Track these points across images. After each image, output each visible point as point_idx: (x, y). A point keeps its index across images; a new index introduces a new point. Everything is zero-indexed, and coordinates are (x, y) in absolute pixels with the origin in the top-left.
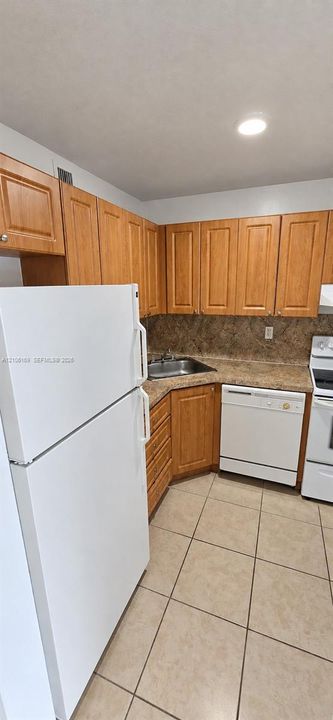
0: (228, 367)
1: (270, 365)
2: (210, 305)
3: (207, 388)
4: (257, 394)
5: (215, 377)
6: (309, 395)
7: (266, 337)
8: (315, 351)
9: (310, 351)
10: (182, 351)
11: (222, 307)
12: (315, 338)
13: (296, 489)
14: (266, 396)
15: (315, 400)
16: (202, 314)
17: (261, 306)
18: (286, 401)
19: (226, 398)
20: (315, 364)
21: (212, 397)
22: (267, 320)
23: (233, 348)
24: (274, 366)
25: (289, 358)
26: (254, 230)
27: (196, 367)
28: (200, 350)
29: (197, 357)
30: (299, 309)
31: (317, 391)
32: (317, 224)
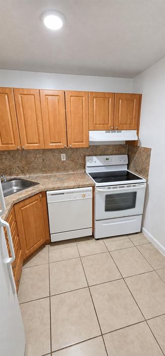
0: (45, 180)
1: (66, 175)
2: (28, 143)
3: (37, 197)
4: (67, 193)
5: (40, 188)
6: (94, 187)
7: (62, 160)
8: (88, 164)
9: (85, 165)
10: (11, 174)
11: (36, 144)
12: (87, 158)
13: (92, 237)
14: (73, 192)
15: (97, 189)
16: (23, 150)
17: (60, 143)
18: (83, 193)
19: (50, 199)
20: (88, 171)
21: (40, 201)
22: (61, 151)
23: (46, 168)
24: (69, 174)
25: (75, 169)
26: (50, 98)
27: (25, 184)
28: (23, 172)
29: (22, 176)
30: (80, 143)
31: (97, 184)
32: (84, 98)
